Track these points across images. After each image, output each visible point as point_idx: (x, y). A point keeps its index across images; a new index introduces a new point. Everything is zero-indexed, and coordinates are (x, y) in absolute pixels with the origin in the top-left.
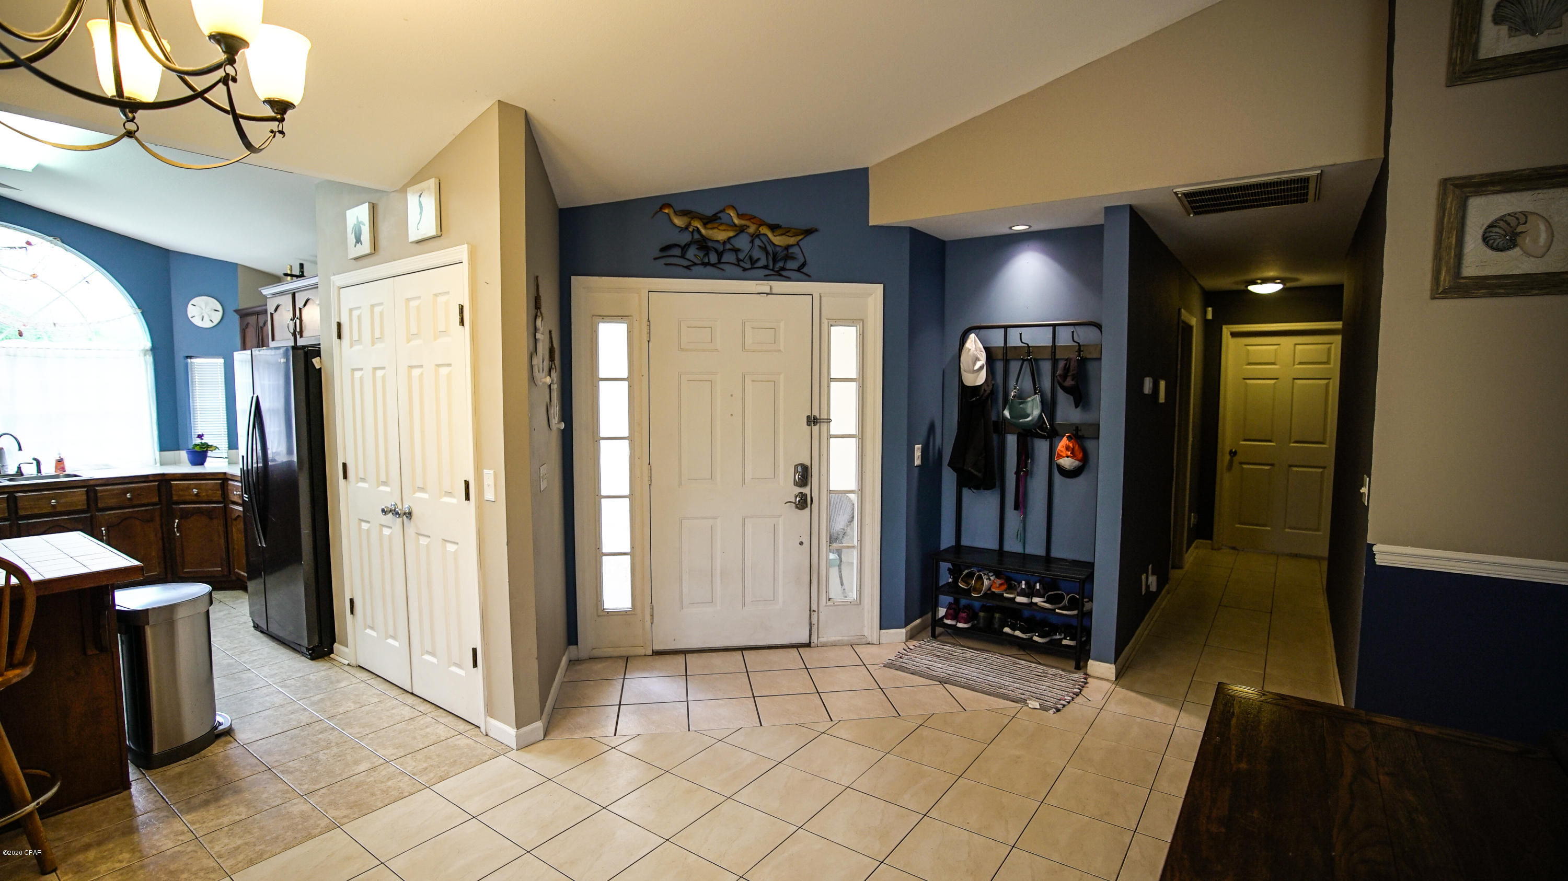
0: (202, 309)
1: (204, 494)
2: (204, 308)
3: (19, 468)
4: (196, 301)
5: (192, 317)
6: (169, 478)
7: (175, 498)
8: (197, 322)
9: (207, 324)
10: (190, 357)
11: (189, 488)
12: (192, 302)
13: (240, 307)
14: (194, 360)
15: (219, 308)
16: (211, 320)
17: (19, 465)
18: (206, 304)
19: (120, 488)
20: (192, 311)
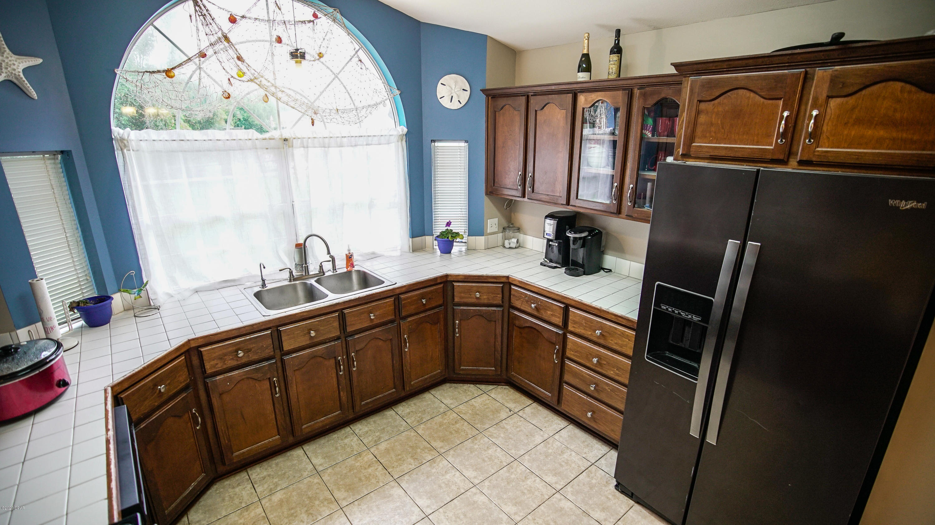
0: (452, 89)
1: (485, 297)
2: (453, 87)
3: (321, 267)
4: (446, 79)
5: (441, 98)
6: (452, 279)
7: (457, 300)
8: (445, 103)
9: (455, 106)
10: (434, 141)
11: (469, 291)
12: (441, 81)
13: (488, 87)
14: (437, 144)
15: (468, 87)
16: (459, 101)
17: (321, 264)
18: (456, 82)
19: (417, 294)
20: (442, 91)
